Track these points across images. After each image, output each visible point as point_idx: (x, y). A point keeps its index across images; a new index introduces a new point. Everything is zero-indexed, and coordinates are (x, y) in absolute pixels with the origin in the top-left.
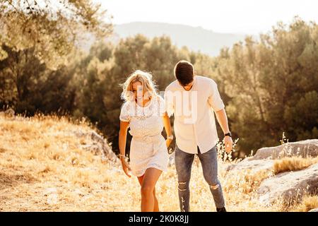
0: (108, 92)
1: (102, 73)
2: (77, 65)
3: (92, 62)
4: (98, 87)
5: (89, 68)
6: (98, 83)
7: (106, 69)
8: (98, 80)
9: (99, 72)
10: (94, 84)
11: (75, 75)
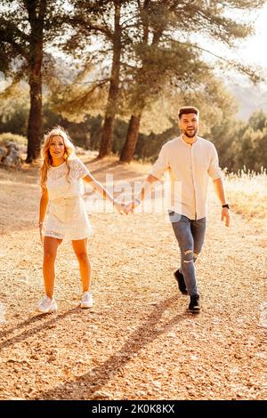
0: (259, 159)
1: (255, 141)
2: (236, 134)
3: (247, 132)
4: (251, 154)
5: (244, 137)
6: (252, 150)
7: (258, 138)
8: (251, 148)
9: (252, 141)
10: (247, 152)
11: (234, 143)
